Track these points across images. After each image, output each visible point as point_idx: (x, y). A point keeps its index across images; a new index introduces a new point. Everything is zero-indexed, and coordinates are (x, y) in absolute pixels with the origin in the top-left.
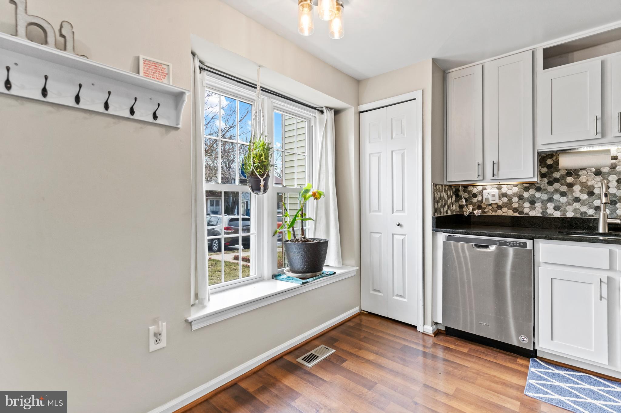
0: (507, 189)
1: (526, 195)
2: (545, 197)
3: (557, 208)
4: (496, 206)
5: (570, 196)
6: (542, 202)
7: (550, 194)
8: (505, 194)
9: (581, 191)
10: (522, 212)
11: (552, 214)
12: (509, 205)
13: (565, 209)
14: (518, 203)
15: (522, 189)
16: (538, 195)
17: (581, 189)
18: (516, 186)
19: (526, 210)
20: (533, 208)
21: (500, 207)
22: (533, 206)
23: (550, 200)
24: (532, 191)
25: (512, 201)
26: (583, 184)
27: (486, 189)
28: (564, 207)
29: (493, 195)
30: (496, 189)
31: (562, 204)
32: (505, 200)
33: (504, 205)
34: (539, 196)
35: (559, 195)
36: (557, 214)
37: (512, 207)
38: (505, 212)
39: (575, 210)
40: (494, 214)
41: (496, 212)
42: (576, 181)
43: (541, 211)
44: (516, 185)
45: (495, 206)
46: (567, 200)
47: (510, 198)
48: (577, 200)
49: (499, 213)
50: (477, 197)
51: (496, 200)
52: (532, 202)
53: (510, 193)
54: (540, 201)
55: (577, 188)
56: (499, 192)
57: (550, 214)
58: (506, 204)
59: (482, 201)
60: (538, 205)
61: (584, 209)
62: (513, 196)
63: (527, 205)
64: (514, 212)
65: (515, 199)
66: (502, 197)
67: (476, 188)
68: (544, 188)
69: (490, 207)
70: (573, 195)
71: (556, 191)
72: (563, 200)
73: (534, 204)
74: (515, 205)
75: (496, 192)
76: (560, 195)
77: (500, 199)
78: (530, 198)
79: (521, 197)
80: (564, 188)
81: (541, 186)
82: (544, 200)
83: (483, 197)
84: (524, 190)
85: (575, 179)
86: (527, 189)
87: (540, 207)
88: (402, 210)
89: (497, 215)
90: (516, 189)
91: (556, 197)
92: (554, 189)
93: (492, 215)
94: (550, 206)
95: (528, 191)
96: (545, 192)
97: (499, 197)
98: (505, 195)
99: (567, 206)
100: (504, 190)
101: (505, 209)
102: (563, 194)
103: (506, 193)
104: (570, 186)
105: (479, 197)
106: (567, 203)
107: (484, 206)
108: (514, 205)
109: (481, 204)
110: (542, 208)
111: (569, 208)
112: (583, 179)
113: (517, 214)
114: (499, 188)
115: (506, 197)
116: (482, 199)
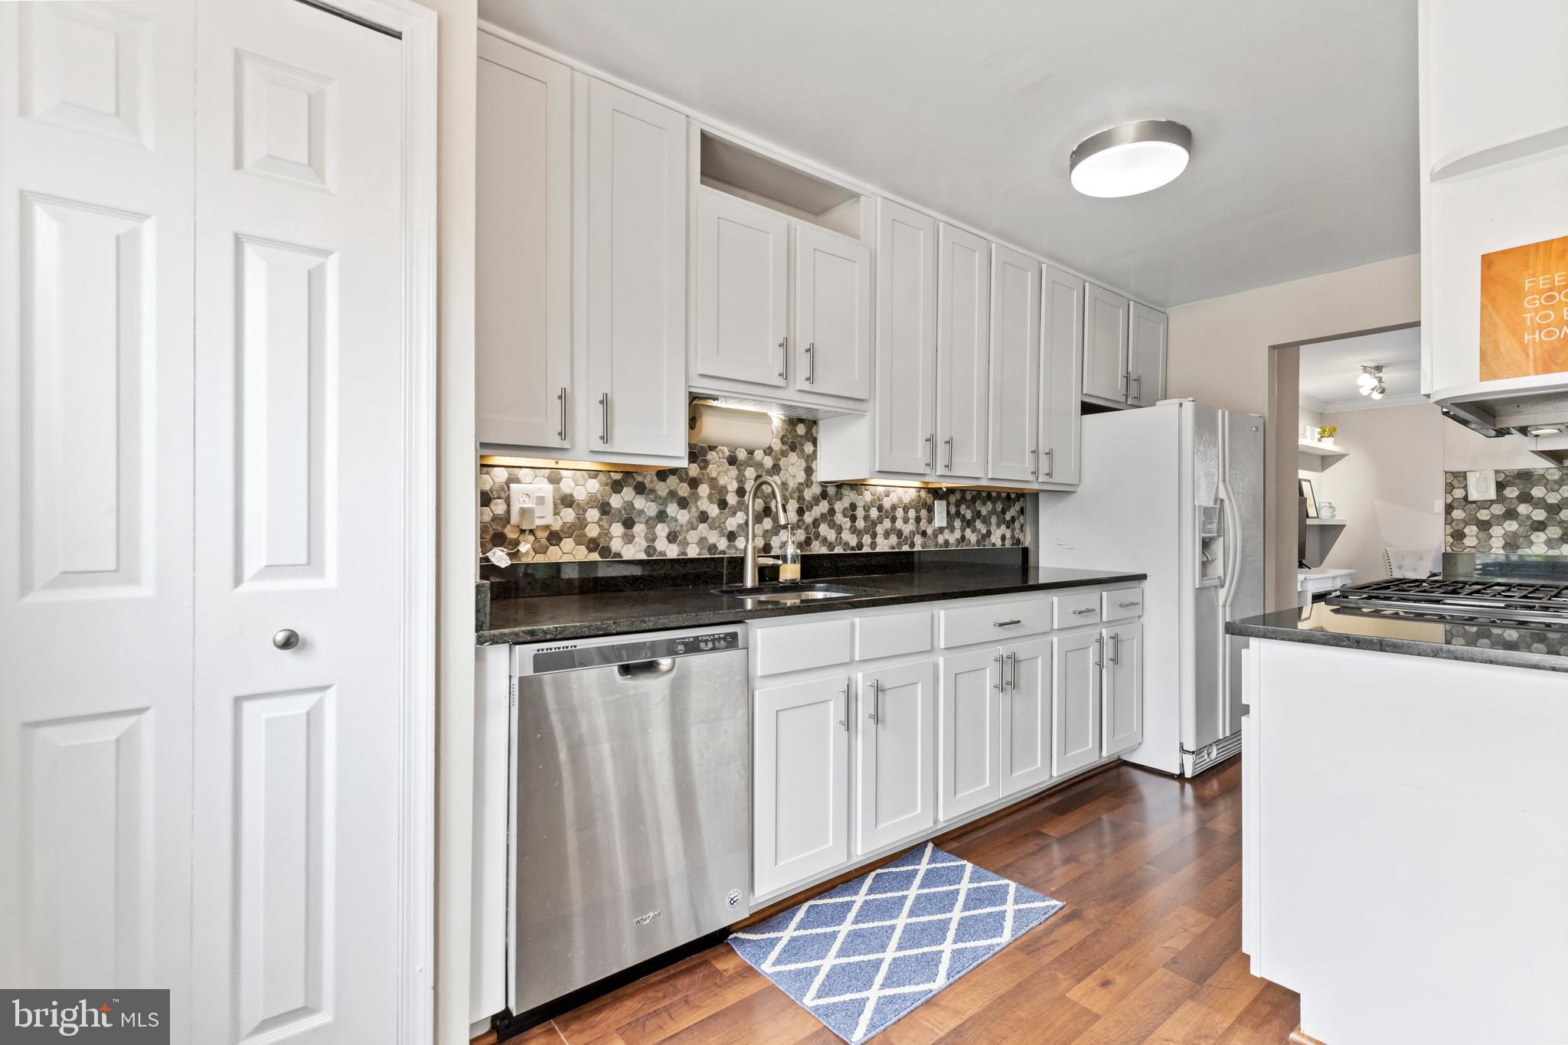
0: (573, 484)
1: (616, 502)
2: (651, 509)
3: (672, 537)
4: (546, 534)
5: (693, 509)
6: (647, 522)
7: (661, 502)
8: (569, 499)
9: (710, 497)
10: (605, 551)
11: (665, 555)
12: (576, 530)
13: (685, 538)
14: (599, 526)
15: (607, 484)
16: (640, 503)
17: (710, 494)
18: (595, 477)
19: (616, 545)
20: (629, 539)
21: (555, 538)
22: (629, 532)
23: (662, 516)
24: (628, 493)
25: (585, 519)
26: (713, 482)
27: (518, 481)
28: (684, 534)
29: (541, 500)
30: (546, 480)
31: (682, 526)
32: (569, 515)
33: (566, 529)
34: (641, 507)
35: (676, 505)
36: (672, 552)
37: (585, 536)
38: (570, 553)
39: (702, 540)
40: (540, 559)
41: (545, 553)
42: (703, 474)
43: (645, 544)
44: (594, 474)
45: (543, 535)
46: (688, 518)
47: (581, 510)
48: (703, 517)
49: (554, 555)
50: (492, 505)
51: (545, 517)
52: (629, 524)
53: (580, 495)
54: (643, 519)
55: (704, 490)
56: (557, 490)
57: (661, 554)
58: (570, 527)
59: (506, 519)
60: (639, 529)
61: (714, 537)
62: (588, 503)
63: (617, 529)
64: (590, 550)
65: (593, 514)
66: (561, 507)
67: (487, 473)
68: (651, 486)
69: (531, 538)
70: (697, 506)
71: (672, 494)
72: (683, 516)
73: (632, 528)
74: (592, 531)
75: (546, 489)
76: (679, 504)
77: (556, 513)
78: (623, 512)
79: (605, 509)
80: (684, 490)
81: (645, 481)
82: (650, 518)
83: (509, 506)
84: (612, 487)
85: (701, 468)
86: (617, 487)
87: (643, 535)
88: (304, 561)
89: (547, 561)
90: (594, 486)
91: (672, 509)
92: (667, 490)
93: (535, 561)
94: (662, 530)
95: (620, 492)
96: (652, 497)
97: (555, 505)
98: (567, 501)
99: (688, 531)
100: (567, 486)
101: (568, 544)
102: (683, 503)
103: (571, 495)
104: (694, 483)
105: (497, 504)
106: (689, 525)
107: (511, 534)
108: (590, 531)
109: (504, 527)
110: (647, 539)
111: (693, 536)
112: (712, 470)
113: (595, 557)
114: (555, 480)
115: (570, 506)
116: (508, 512)
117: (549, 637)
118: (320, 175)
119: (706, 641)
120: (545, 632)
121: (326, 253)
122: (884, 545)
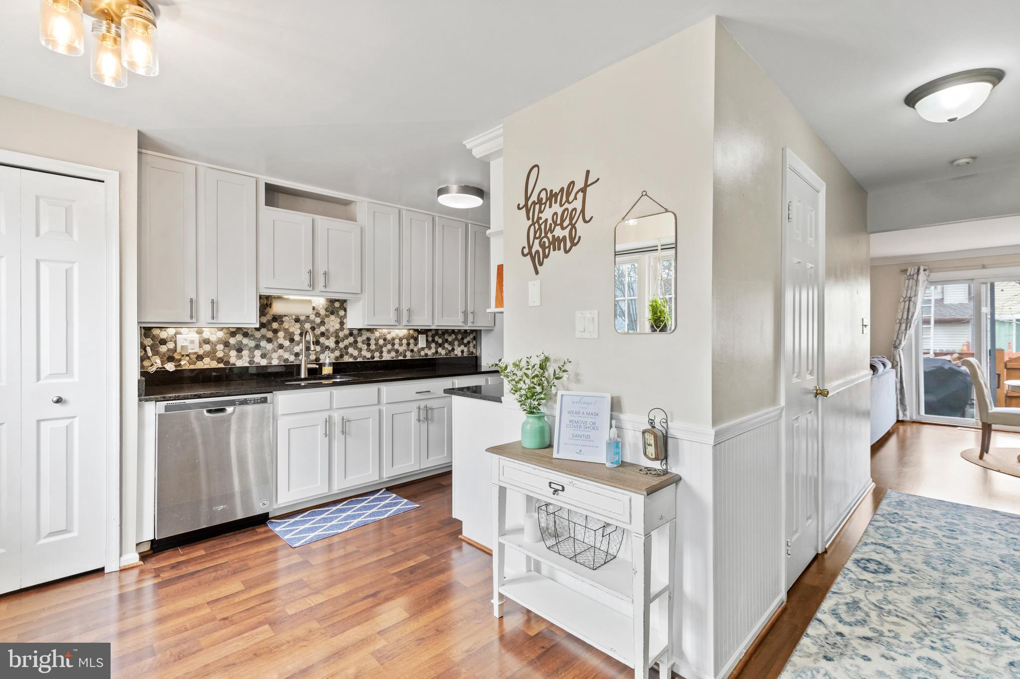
0: (210, 334)
1: (232, 341)
2: (252, 344)
3: (263, 356)
4: (195, 356)
5: (275, 343)
6: (249, 349)
7: (257, 340)
8: (207, 340)
9: (285, 338)
10: (227, 363)
11: (260, 364)
12: (212, 354)
13: (271, 356)
14: (224, 352)
15: (228, 334)
16: (245, 341)
17: (285, 336)
18: (221, 330)
19: (233, 360)
20: (240, 357)
21: (200, 358)
22: (240, 354)
23: (257, 347)
24: (239, 337)
25: (216, 349)
26: (286, 331)
27: (181, 334)
28: (270, 355)
29: (192, 342)
30: (195, 333)
31: (269, 351)
32: (207, 348)
33: (206, 354)
34: (246, 343)
35: (265, 341)
36: (264, 362)
37: (216, 356)
38: (208, 363)
39: (280, 357)
40: (192, 367)
41: (195, 364)
42: (280, 327)
43: (248, 359)
44: (222, 329)
45: (194, 357)
46: (272, 347)
47: (214, 345)
48: (281, 346)
49: (200, 365)
50: (167, 344)
51: (195, 349)
52: (239, 350)
53: (213, 338)
54: (247, 348)
55: (281, 334)
56: (200, 337)
57: (257, 363)
58: (208, 353)
59: (175, 350)
60: (245, 353)
61: (286, 355)
62: (217, 342)
63: (233, 353)
64: (219, 363)
65: (220, 347)
66: (203, 344)
67: (165, 331)
68: (252, 333)
69: (188, 358)
70: (277, 342)
71: (263, 337)
72: (269, 346)
73: (241, 352)
74: (220, 354)
75: (196, 337)
76: (267, 341)
77: (201, 346)
78: (236, 345)
79: (227, 344)
80: (270, 334)
81: (249, 331)
82: (251, 348)
83: (176, 345)
84: (230, 335)
85: (279, 324)
86: (233, 334)
87: (247, 355)
88: (65, 372)
89: (196, 368)
90: (221, 334)
91: (263, 343)
92: (261, 335)
93: (189, 368)
94: (258, 353)
95: (235, 337)
96: (252, 338)
97: (200, 344)
98: (207, 341)
99: (272, 353)
100: (207, 334)
101: (207, 360)
102: (269, 341)
103: (209, 339)
104: (275, 332)
105: (170, 344)
106: (273, 350)
107: (177, 356)
108: (219, 354)
109: (174, 353)
110: (249, 357)
111: (275, 355)
112: (286, 325)
113: (221, 365)
114: (200, 332)
115: (208, 343)
116: (176, 347)
117: (172, 399)
118: (71, 235)
119: (251, 400)
120: (170, 397)
121: (74, 263)
122: (387, 357)
